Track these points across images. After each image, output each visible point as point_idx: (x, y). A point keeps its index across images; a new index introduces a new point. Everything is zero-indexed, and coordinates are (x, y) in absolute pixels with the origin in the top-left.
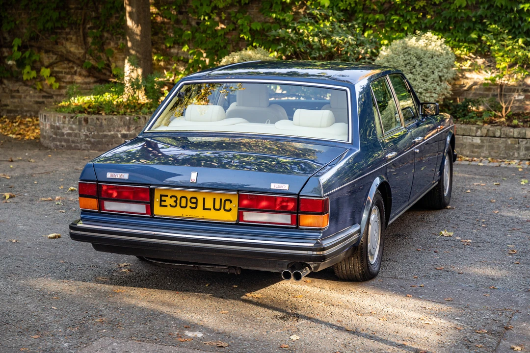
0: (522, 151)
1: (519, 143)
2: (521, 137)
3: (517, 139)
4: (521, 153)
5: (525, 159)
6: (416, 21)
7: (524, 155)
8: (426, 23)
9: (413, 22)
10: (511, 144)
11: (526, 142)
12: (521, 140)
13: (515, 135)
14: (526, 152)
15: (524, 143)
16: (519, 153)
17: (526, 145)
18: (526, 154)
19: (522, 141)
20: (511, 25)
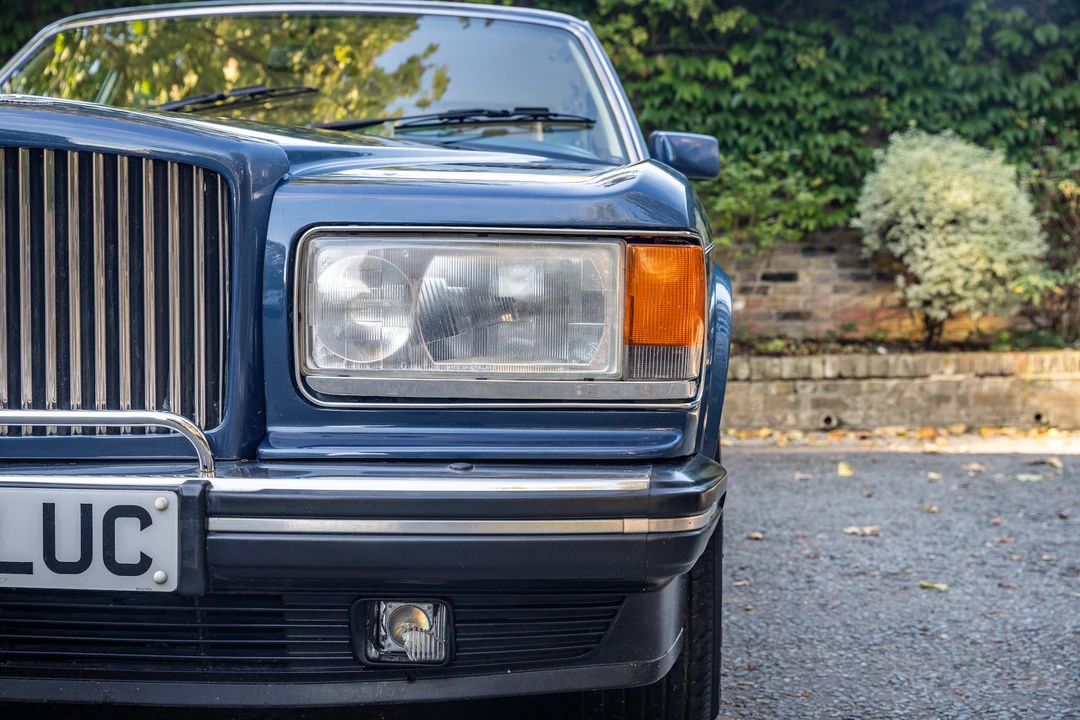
0: (806, 410)
1: (796, 392)
2: (801, 376)
3: (790, 383)
4: (804, 416)
5: (813, 427)
7: (809, 419)
10: (778, 394)
11: (813, 387)
12: (799, 384)
13: (786, 374)
14: (814, 412)
15: (809, 390)
16: (797, 417)
17: (813, 396)
18: (814, 416)
19: (804, 387)
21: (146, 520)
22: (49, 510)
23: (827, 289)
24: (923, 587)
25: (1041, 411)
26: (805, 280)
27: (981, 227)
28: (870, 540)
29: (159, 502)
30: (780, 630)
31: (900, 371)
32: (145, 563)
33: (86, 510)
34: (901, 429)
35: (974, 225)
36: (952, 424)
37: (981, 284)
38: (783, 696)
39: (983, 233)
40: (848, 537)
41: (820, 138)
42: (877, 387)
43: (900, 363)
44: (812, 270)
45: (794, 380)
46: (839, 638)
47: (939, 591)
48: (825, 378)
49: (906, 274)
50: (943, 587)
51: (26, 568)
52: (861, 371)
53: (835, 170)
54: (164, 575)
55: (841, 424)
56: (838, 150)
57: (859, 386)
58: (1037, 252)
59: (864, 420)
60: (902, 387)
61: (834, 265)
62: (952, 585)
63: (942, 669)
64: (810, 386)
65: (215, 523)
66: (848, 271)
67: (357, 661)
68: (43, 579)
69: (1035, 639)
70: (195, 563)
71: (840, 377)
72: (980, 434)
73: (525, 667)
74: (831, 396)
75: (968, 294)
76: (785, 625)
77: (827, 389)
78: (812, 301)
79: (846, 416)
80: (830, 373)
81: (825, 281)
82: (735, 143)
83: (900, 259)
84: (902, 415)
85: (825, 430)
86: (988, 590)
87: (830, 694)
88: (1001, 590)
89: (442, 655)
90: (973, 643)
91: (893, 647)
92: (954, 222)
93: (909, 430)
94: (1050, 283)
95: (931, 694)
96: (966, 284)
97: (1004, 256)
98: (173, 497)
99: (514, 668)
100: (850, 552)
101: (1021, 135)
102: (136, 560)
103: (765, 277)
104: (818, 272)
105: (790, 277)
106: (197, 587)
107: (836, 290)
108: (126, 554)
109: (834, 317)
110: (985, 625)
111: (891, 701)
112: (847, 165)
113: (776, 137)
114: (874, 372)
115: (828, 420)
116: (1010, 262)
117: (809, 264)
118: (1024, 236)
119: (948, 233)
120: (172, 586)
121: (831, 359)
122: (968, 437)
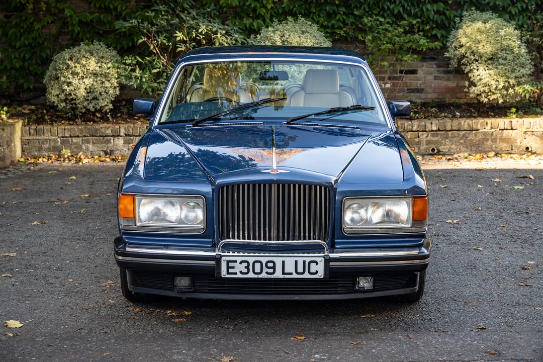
0: (423, 145)
1: (419, 137)
2: (421, 130)
3: (416, 133)
4: (422, 148)
5: (426, 153)
6: (273, 5)
7: (425, 150)
8: (284, 8)
9: (269, 7)
10: (411, 138)
11: (427, 135)
12: (420, 133)
13: (415, 128)
14: (427, 146)
15: (425, 136)
16: (419, 148)
17: (427, 139)
18: (427, 148)
19: (422, 135)
20: (379, 7)
21: (317, 263)
22: (296, 262)
23: (431, 77)
24: (475, 249)
25: (528, 146)
26: (420, 73)
27: (503, 62)
28: (456, 226)
29: (320, 260)
30: (431, 268)
31: (466, 127)
32: (317, 272)
33: (304, 262)
34: (466, 154)
35: (501, 61)
36: (489, 152)
37: (504, 87)
38: (437, 290)
39: (504, 65)
40: (449, 225)
41: (429, 6)
42: (456, 135)
43: (466, 123)
44: (424, 68)
45: (418, 131)
46: (450, 270)
47: (480, 251)
48: (432, 131)
49: (469, 81)
50: (481, 249)
51: (291, 274)
52: (449, 128)
53: (436, 22)
54: (321, 275)
55: (439, 151)
56: (438, 12)
57: (448, 134)
58: (529, 72)
59: (449, 150)
60: (467, 135)
61: (435, 66)
62: (485, 248)
63: (480, 280)
64: (425, 134)
65: (331, 263)
66: (442, 69)
67: (353, 290)
68: (295, 276)
69: (508, 270)
70: (328, 272)
71: (439, 130)
72: (501, 157)
73: (388, 290)
74: (434, 139)
75: (498, 92)
76: (432, 265)
77: (433, 136)
78: (424, 83)
79: (441, 148)
80: (434, 128)
81: (431, 74)
82: (388, 7)
83: (467, 73)
84: (467, 147)
85: (431, 154)
86: (496, 250)
87: (449, 289)
88: (500, 250)
89: (372, 288)
90: (489, 272)
91: (466, 273)
92: (491, 59)
93: (470, 155)
94: (534, 89)
95: (476, 289)
96: (497, 87)
97: (513, 75)
98: (323, 259)
99: (386, 290)
100: (450, 232)
101: (525, 6)
102: (315, 272)
103: (401, 72)
104: (427, 69)
105: (414, 72)
106: (328, 277)
107: (436, 78)
108: (312, 271)
109: (434, 92)
110: (493, 264)
111: (466, 291)
112: (442, 20)
113: (408, 5)
114: (454, 128)
115: (433, 150)
116: (516, 77)
117: (423, 66)
118: (523, 66)
119: (489, 64)
120: (322, 277)
121: (435, 121)
122: (495, 158)
